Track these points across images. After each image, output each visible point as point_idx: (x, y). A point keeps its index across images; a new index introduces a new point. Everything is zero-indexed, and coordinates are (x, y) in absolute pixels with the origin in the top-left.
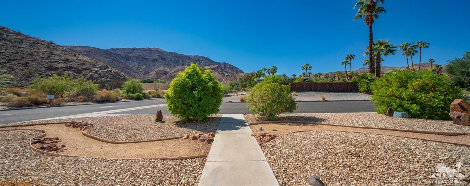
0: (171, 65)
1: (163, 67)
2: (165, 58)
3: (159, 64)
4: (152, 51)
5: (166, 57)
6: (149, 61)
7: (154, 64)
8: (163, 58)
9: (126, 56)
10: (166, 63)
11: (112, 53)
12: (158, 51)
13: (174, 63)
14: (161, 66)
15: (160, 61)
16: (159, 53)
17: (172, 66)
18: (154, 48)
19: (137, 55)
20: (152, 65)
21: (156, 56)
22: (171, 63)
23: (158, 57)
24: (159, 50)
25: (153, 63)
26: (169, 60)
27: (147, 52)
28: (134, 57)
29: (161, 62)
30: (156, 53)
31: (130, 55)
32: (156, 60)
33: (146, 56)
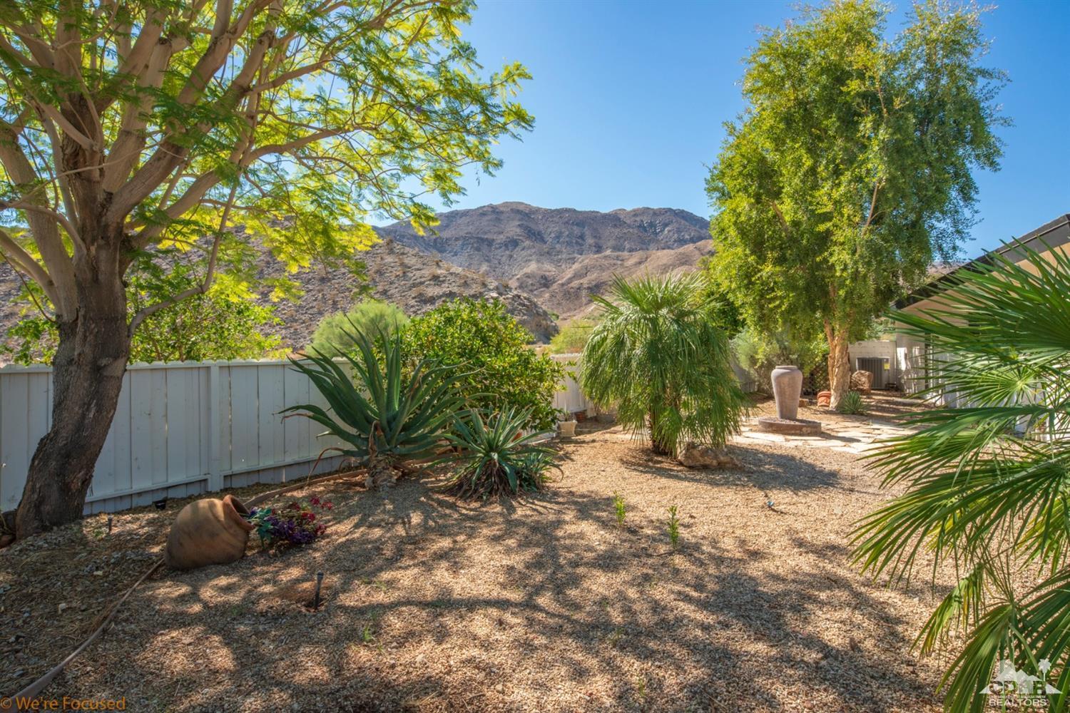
0: (560, 252)
1: (538, 261)
2: (539, 233)
3: (524, 253)
4: (502, 212)
5: (541, 227)
6: (496, 249)
7: (511, 256)
8: (534, 234)
9: (435, 240)
10: (545, 248)
11: (403, 237)
12: (518, 212)
13: (569, 244)
14: (530, 261)
15: (527, 243)
16: (519, 216)
17: (564, 256)
18: (506, 204)
19: (462, 233)
20: (504, 259)
21: (513, 229)
22: (558, 246)
23: (518, 230)
24: (521, 208)
25: (507, 252)
26: (553, 235)
27: (489, 217)
28: (457, 239)
29: (529, 248)
30: (513, 220)
31: (446, 234)
32: (514, 243)
33: (486, 233)
